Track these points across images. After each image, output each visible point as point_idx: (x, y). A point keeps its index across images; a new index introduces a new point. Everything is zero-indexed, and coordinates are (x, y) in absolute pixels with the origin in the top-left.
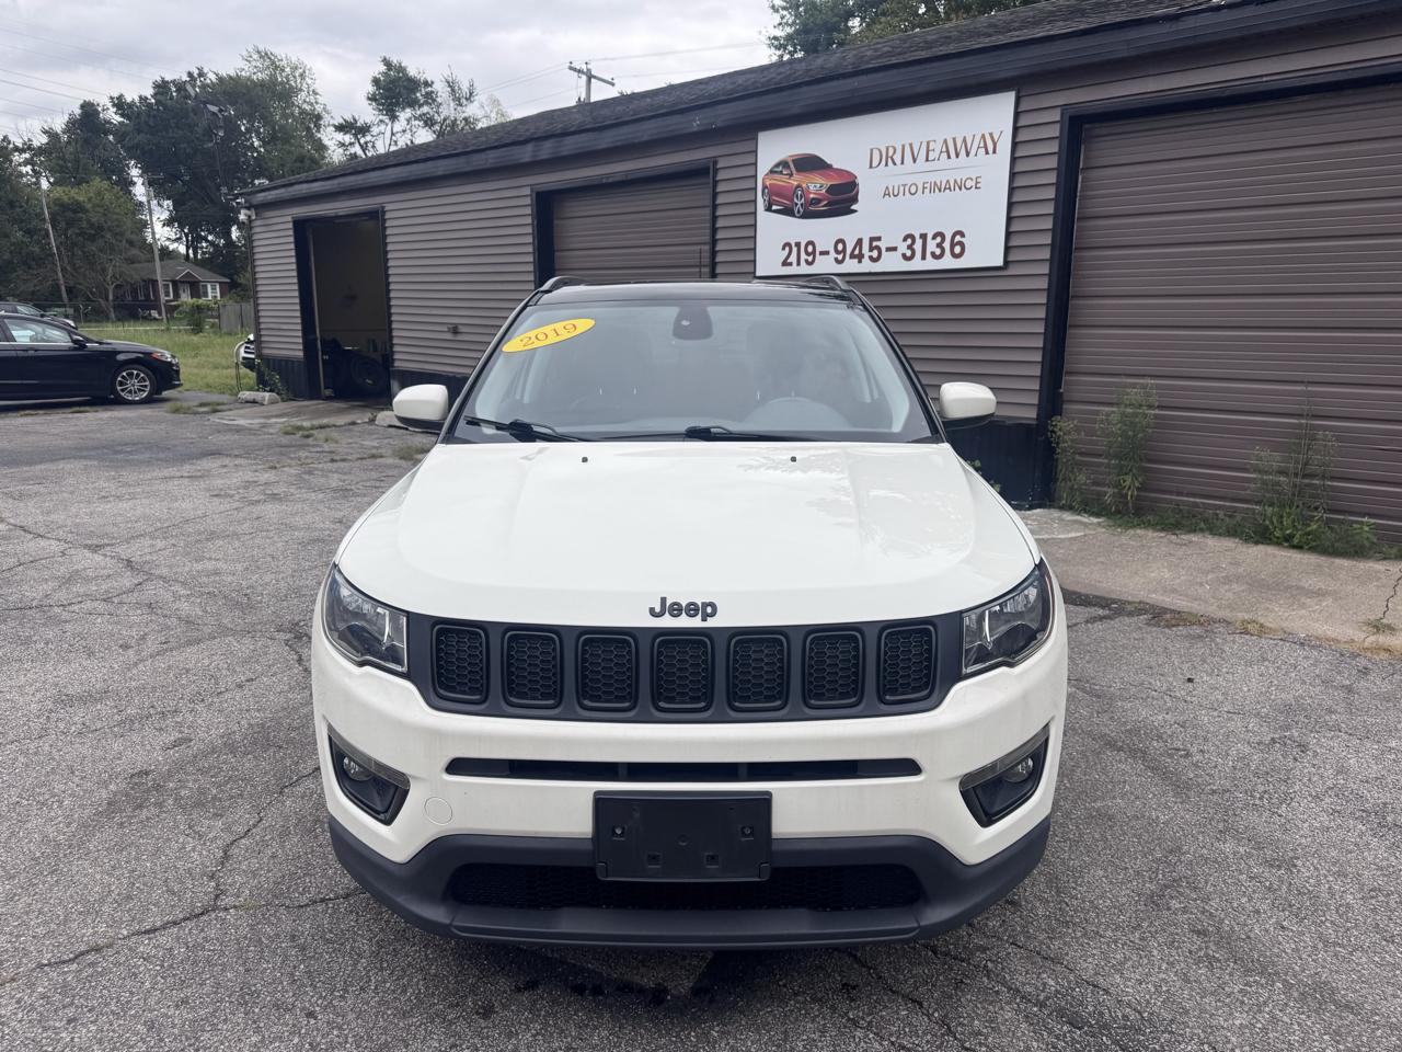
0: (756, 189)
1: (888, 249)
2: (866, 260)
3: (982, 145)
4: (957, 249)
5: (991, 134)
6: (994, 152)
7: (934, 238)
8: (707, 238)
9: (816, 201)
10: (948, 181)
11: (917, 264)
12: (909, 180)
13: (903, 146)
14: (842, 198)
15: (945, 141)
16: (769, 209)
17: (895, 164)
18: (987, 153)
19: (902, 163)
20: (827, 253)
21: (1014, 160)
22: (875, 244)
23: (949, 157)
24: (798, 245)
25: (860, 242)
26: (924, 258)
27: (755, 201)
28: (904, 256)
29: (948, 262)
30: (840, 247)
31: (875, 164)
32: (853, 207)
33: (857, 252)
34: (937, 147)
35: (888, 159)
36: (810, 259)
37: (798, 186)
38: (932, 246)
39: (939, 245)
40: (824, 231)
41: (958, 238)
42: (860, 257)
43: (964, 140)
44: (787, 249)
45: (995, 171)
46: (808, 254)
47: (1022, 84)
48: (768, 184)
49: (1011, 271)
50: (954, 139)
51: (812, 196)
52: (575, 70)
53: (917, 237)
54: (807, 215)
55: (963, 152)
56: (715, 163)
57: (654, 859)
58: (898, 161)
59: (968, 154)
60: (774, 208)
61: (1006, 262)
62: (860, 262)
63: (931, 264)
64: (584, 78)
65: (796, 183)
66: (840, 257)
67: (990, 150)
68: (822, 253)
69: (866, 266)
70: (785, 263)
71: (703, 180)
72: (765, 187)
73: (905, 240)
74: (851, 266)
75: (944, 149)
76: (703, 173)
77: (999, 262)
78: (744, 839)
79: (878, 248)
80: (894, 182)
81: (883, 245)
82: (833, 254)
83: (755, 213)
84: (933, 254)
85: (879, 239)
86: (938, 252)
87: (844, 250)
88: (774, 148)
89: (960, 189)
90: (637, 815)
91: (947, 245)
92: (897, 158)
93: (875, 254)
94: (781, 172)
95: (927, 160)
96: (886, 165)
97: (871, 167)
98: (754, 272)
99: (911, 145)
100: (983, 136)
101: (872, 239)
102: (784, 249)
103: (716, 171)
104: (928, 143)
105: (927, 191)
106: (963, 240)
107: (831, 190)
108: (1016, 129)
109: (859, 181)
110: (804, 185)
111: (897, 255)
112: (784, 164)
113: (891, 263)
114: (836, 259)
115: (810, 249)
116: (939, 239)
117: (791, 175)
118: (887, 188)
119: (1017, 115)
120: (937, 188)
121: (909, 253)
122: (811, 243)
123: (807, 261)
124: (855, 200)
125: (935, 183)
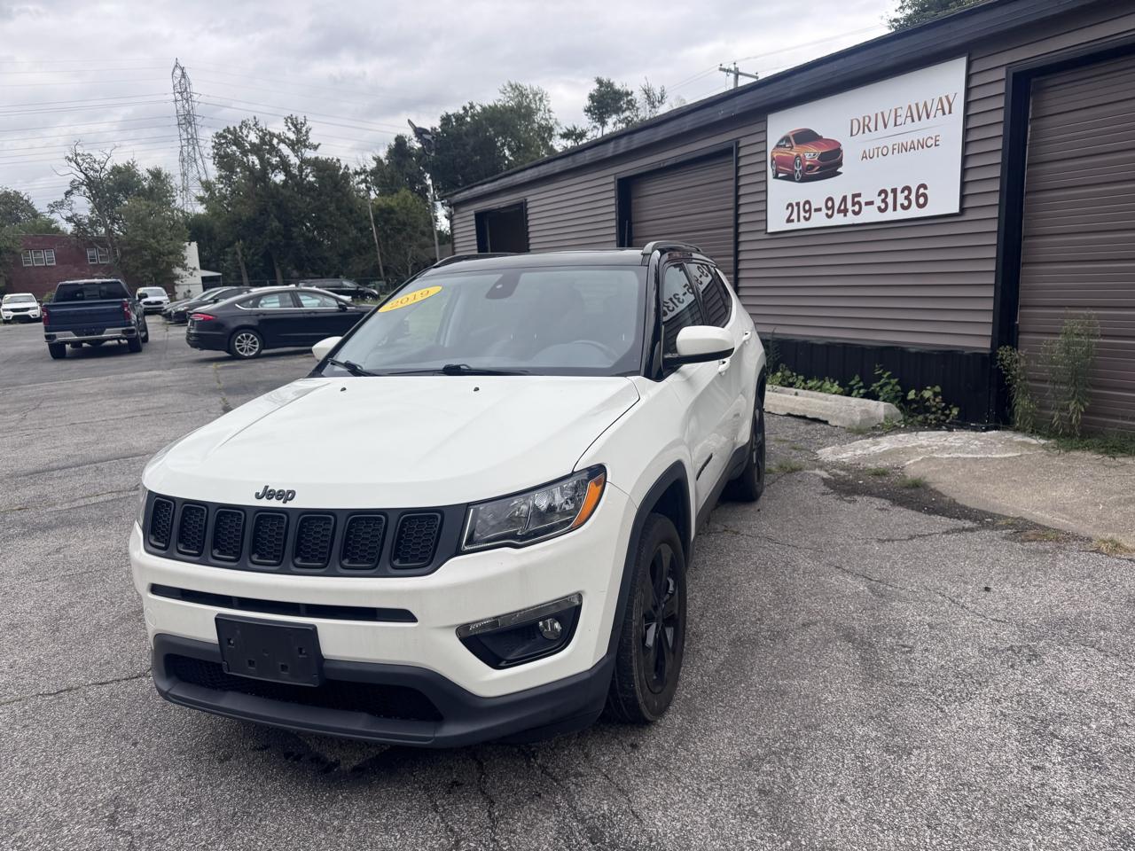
0: (766, 161)
1: (867, 204)
2: (850, 214)
3: (940, 107)
4: (922, 200)
5: (947, 97)
6: (950, 112)
7: (902, 192)
8: (732, 205)
9: (811, 167)
10: (913, 142)
11: (890, 215)
12: (881, 144)
13: (876, 115)
14: (829, 164)
15: (910, 107)
16: (776, 177)
17: (870, 131)
18: (944, 114)
19: (876, 129)
20: (819, 210)
21: (967, 118)
22: (856, 199)
23: (913, 121)
24: (798, 204)
25: (844, 199)
26: (895, 209)
27: (766, 171)
28: (879, 208)
29: (914, 212)
30: (830, 204)
31: (854, 132)
32: (839, 170)
33: (842, 207)
34: (903, 113)
35: (865, 127)
36: (807, 215)
37: (798, 156)
38: (901, 199)
39: (907, 198)
40: (817, 192)
41: (922, 191)
42: (845, 212)
43: (925, 105)
44: (790, 208)
45: (951, 129)
46: (805, 211)
47: (971, 50)
48: (775, 156)
49: (969, 216)
50: (917, 105)
51: (807, 163)
52: (724, 70)
53: (889, 191)
54: (805, 179)
55: (924, 115)
56: (737, 143)
57: (251, 663)
58: (872, 128)
59: (928, 117)
60: (780, 175)
61: (963, 210)
62: (845, 215)
63: (901, 214)
64: (732, 76)
65: (795, 154)
66: (830, 213)
67: (947, 110)
68: (816, 210)
69: (850, 219)
70: (789, 220)
71: (729, 159)
72: (773, 159)
73: (879, 195)
74: (839, 219)
75: (909, 114)
76: (727, 153)
77: (956, 210)
78: (301, 656)
79: (859, 203)
80: (869, 147)
81: (862, 200)
82: (824, 211)
83: (766, 181)
84: (902, 205)
85: (859, 195)
86: (906, 203)
87: (833, 207)
88: (780, 126)
89: (923, 147)
90: (238, 632)
91: (913, 197)
92: (872, 126)
93: (856, 208)
94: (784, 146)
95: (895, 125)
96: (864, 132)
97: (852, 135)
98: (766, 230)
99: (882, 113)
100: (941, 99)
101: (855, 196)
102: (787, 208)
103: (738, 149)
104: (896, 110)
105: (896, 152)
106: (925, 191)
107: (822, 157)
108: (968, 91)
109: (843, 148)
110: (802, 155)
111: (874, 208)
112: (786, 139)
113: (870, 215)
114: (827, 215)
115: (807, 207)
116: (906, 193)
117: (792, 147)
118: (865, 152)
119: (969, 78)
120: (904, 148)
121: (883, 206)
122: (808, 202)
123: (804, 217)
124: (840, 164)
125: (902, 144)
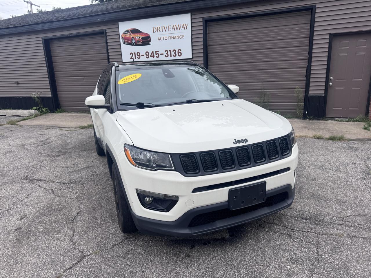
0: (120, 38)
1: (161, 54)
2: (155, 57)
3: (183, 27)
4: (180, 54)
5: (185, 24)
6: (187, 29)
7: (173, 51)
8: (106, 52)
9: (139, 41)
10: (175, 36)
11: (169, 58)
12: (165, 36)
13: (162, 27)
14: (146, 41)
15: (173, 26)
16: (124, 43)
17: (160, 32)
18: (185, 29)
19: (162, 31)
20: (144, 55)
21: (192, 31)
22: (157, 53)
23: (175, 30)
24: (135, 53)
25: (153, 52)
26: (171, 56)
27: (120, 41)
28: (166, 56)
29: (177, 57)
30: (147, 54)
31: (155, 31)
32: (150, 43)
33: (152, 55)
34: (171, 27)
35: (158, 30)
36: (139, 57)
37: (133, 37)
38: (173, 53)
39: (175, 53)
40: (142, 49)
41: (179, 51)
42: (153, 56)
43: (178, 26)
44: (131, 54)
45: (187, 33)
46: (138, 55)
47: (192, 11)
48: (123, 37)
49: (194, 59)
50: (176, 25)
51: (137, 40)
53: (169, 51)
54: (136, 45)
55: (178, 29)
56: (106, 31)
58: (161, 31)
59: (180, 29)
60: (126, 43)
61: (193, 57)
62: (153, 58)
63: (173, 58)
65: (132, 36)
66: (148, 56)
67: (186, 28)
68: (142, 55)
69: (155, 59)
70: (131, 58)
71: (102, 36)
72: (122, 38)
73: (165, 52)
74: (151, 59)
75: (173, 28)
76: (102, 33)
77: (191, 57)
79: (158, 54)
80: (161, 37)
81: (159, 53)
82: (145, 56)
83: (120, 45)
84: (173, 55)
85: (158, 51)
86: (175, 55)
87: (148, 55)
88: (124, 27)
89: (179, 38)
91: (177, 53)
92: (161, 30)
93: (157, 55)
94: (127, 34)
95: (169, 31)
96: (158, 32)
97: (153, 32)
98: (122, 61)
99: (164, 27)
100: (183, 25)
101: (156, 52)
102: (130, 54)
103: (106, 33)
104: (169, 26)
105: (170, 39)
106: (181, 51)
107: (142, 38)
108: (191, 23)
109: (150, 36)
110: (134, 37)
111: (164, 56)
112: (128, 31)
113: (162, 58)
114: (146, 57)
115: (138, 54)
116: (174, 52)
117: (130, 34)
118: (159, 38)
119: (191, 19)
120: (172, 38)
121: (167, 55)
122: (138, 53)
123: (138, 58)
124: (150, 41)
125: (172, 37)
